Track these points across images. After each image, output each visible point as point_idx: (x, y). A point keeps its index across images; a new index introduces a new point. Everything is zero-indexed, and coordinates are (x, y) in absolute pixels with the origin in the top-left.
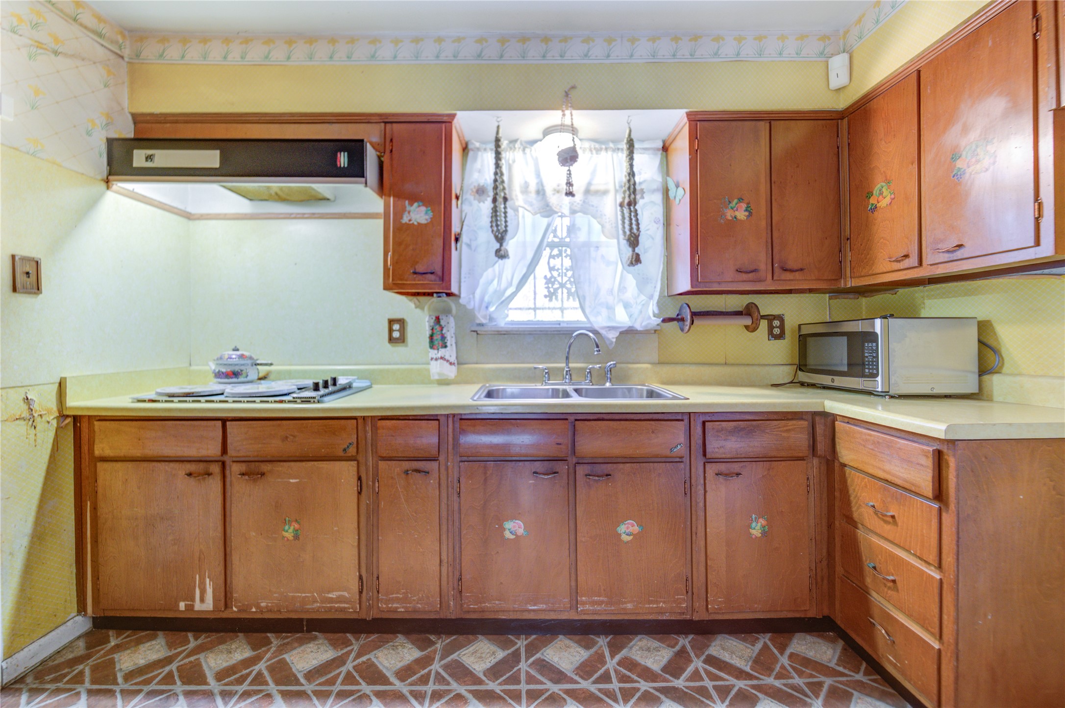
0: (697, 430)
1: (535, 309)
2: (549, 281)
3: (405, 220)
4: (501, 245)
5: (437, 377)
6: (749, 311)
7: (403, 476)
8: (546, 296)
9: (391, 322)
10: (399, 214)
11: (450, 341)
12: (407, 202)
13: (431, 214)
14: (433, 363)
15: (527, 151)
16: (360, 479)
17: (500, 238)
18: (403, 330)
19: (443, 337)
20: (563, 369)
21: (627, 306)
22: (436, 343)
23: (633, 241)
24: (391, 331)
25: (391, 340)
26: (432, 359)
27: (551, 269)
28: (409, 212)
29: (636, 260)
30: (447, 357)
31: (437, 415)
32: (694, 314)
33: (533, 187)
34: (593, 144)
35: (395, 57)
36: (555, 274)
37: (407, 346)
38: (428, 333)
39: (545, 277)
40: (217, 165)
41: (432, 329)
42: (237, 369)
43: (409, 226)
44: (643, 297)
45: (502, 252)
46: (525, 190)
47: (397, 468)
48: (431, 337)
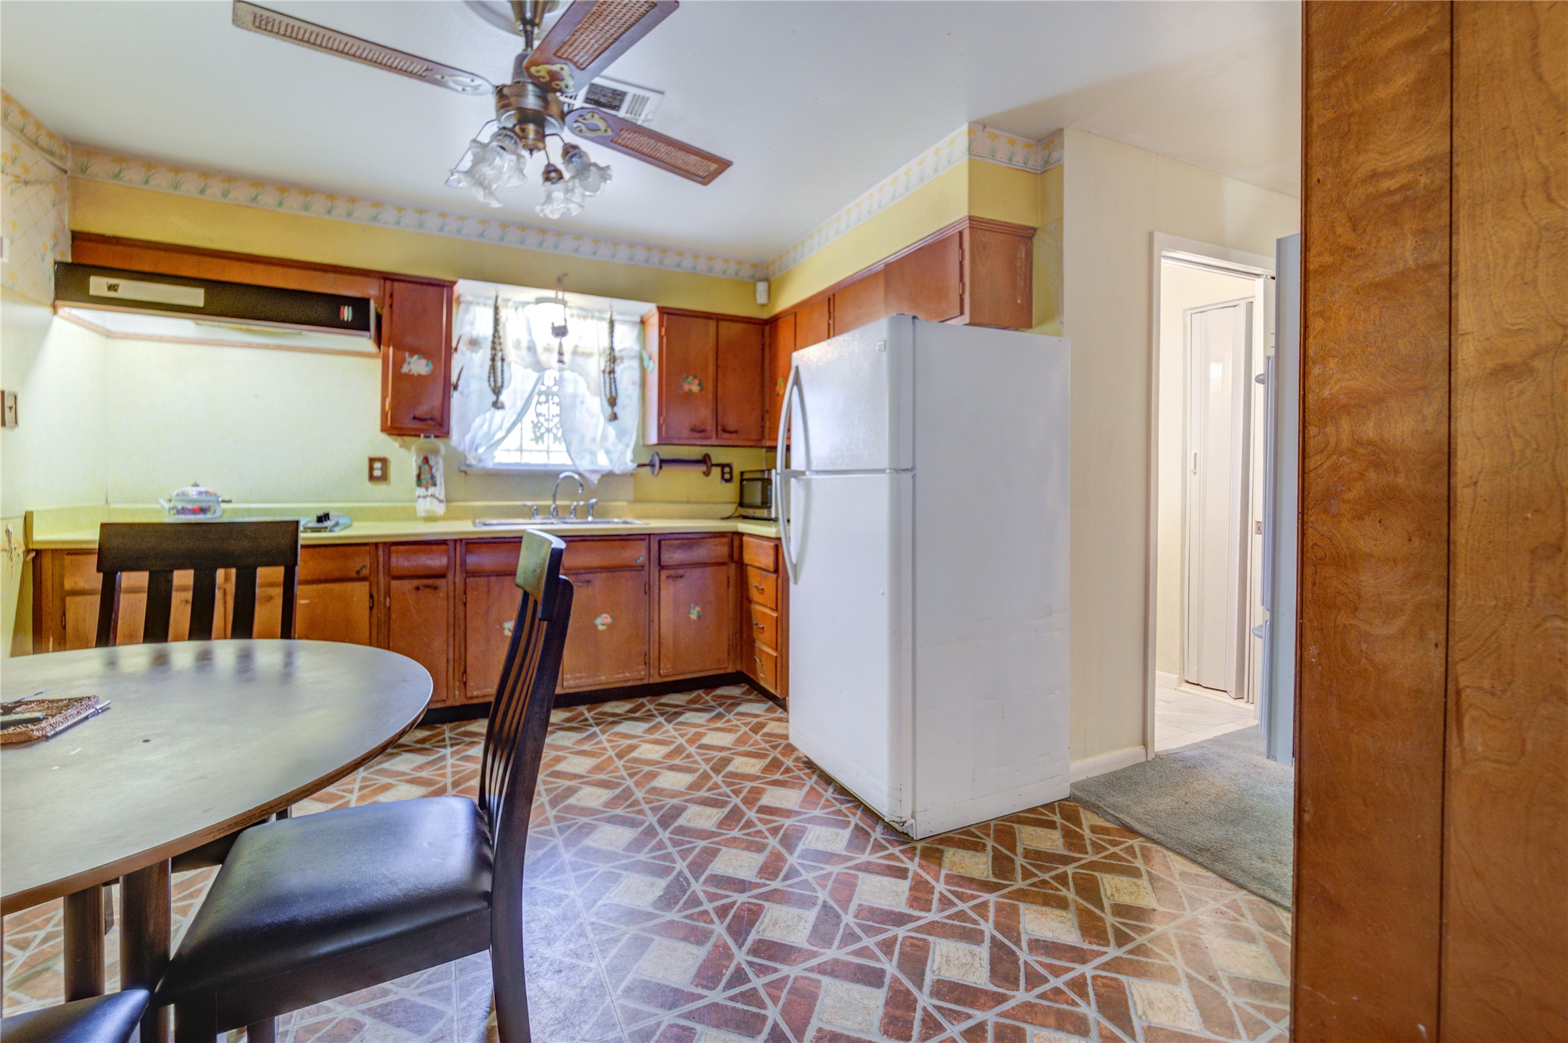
0: (655, 546)
1: (521, 450)
2: (536, 426)
3: (405, 369)
4: (498, 398)
5: (424, 514)
6: (705, 460)
7: (414, 591)
8: (532, 440)
9: (372, 461)
10: (398, 364)
11: (440, 479)
12: (407, 354)
13: (431, 366)
14: (421, 500)
15: (520, 310)
16: (371, 596)
17: (497, 391)
18: (385, 469)
19: (433, 477)
20: (550, 506)
21: (608, 452)
22: (424, 482)
23: (613, 402)
24: (371, 469)
25: (371, 477)
26: (419, 497)
27: (538, 415)
28: (409, 363)
29: (614, 417)
30: (437, 495)
31: (446, 540)
32: (662, 462)
33: (524, 344)
34: (580, 312)
35: (398, 223)
36: (542, 419)
37: (389, 484)
38: (415, 473)
39: (532, 422)
40: (201, 303)
41: (420, 469)
42: (204, 505)
43: (409, 377)
44: (621, 447)
45: (499, 405)
46: (517, 345)
47: (408, 585)
48: (419, 477)
